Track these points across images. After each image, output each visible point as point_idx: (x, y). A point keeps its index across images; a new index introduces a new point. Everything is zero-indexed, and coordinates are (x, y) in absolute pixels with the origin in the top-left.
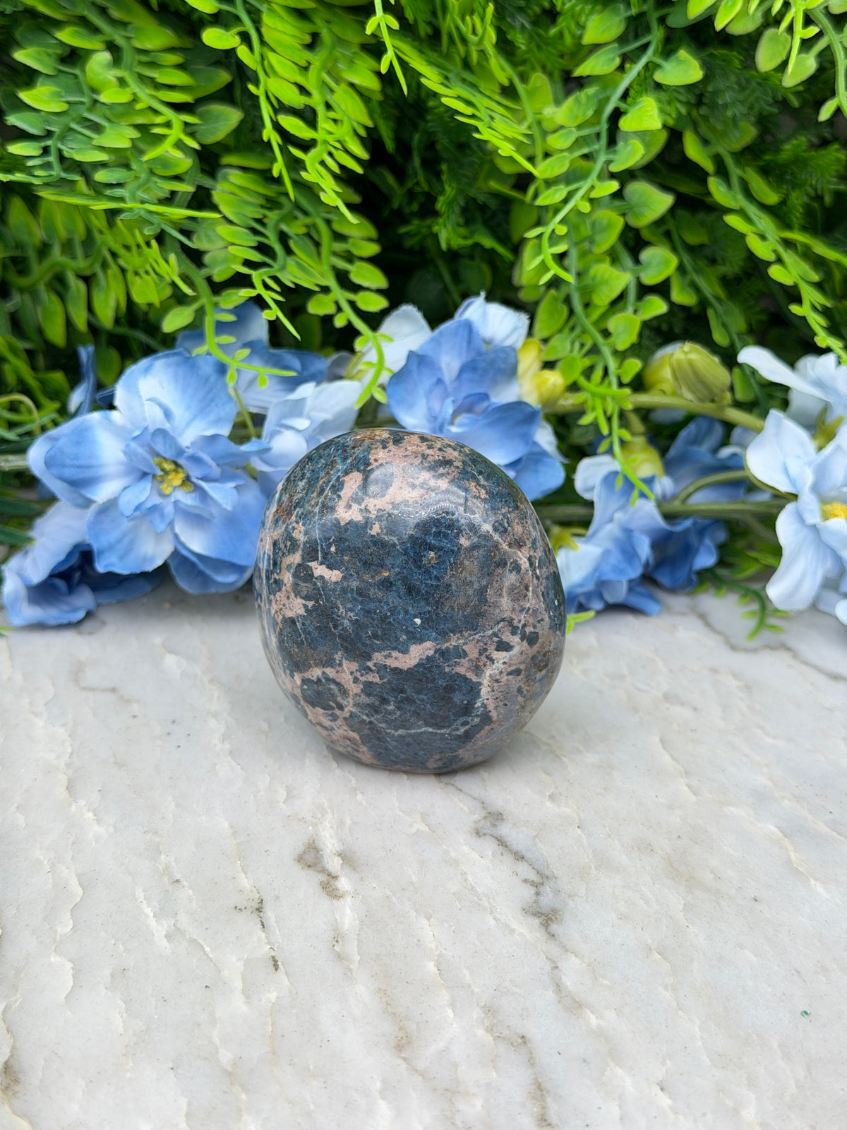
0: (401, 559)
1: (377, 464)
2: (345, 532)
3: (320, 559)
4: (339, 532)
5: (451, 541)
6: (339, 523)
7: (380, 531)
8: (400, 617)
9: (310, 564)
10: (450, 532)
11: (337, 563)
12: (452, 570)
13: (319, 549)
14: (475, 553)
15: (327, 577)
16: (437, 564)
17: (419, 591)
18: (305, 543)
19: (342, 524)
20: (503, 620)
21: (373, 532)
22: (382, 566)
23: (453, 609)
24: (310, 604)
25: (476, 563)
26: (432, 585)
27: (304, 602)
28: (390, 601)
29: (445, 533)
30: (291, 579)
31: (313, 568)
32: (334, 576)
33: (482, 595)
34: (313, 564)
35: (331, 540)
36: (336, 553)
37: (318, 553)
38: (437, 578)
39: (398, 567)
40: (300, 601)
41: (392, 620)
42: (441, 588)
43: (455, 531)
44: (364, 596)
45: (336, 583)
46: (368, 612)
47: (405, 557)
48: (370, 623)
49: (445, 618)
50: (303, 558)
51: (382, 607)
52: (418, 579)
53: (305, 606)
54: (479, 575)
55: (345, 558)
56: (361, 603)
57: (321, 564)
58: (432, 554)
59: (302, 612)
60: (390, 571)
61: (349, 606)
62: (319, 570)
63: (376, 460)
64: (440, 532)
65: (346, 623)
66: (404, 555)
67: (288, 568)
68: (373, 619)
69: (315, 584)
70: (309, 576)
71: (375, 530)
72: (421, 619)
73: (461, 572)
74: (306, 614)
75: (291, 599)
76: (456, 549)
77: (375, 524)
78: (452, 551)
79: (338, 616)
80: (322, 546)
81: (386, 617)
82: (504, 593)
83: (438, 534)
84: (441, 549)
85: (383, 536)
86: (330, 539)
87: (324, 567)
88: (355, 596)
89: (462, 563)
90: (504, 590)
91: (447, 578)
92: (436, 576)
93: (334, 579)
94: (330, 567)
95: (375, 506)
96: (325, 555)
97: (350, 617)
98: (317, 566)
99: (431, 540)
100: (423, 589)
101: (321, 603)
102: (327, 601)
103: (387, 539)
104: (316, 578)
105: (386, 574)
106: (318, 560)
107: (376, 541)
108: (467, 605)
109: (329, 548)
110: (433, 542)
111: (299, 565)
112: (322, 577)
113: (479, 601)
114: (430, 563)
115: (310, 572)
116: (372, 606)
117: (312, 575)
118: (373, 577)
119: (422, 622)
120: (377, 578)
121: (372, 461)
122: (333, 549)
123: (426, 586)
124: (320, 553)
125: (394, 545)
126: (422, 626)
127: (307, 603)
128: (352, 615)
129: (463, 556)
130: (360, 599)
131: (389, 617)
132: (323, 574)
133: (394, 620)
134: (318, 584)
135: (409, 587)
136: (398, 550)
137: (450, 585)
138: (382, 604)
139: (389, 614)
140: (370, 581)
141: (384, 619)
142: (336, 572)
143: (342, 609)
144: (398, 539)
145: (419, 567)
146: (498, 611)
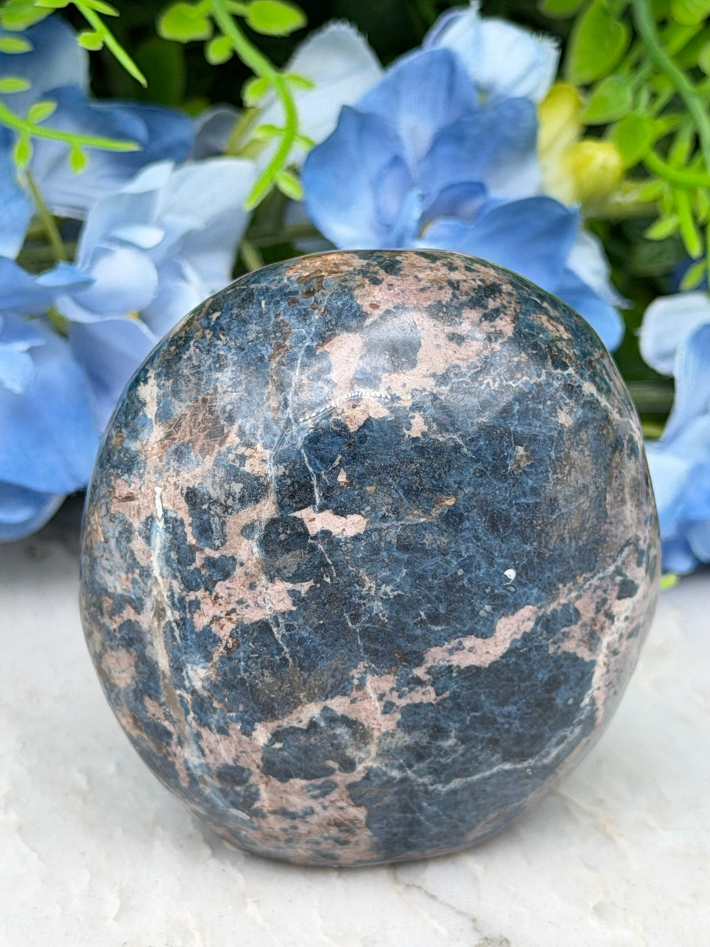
0: (472, 471)
1: (377, 313)
2: (361, 442)
3: (318, 501)
4: (350, 445)
5: (546, 421)
6: (345, 428)
7: (425, 428)
8: (481, 573)
9: (297, 514)
10: (541, 407)
11: (353, 501)
12: (555, 473)
13: (314, 482)
14: (583, 435)
15: (335, 531)
16: (531, 466)
17: (508, 520)
18: (280, 480)
19: (353, 428)
20: (628, 543)
21: (415, 433)
22: (441, 489)
23: (562, 540)
24: (304, 588)
25: (587, 453)
26: (528, 505)
27: (290, 586)
28: (463, 547)
29: (534, 410)
30: (256, 550)
31: (306, 521)
32: (350, 526)
33: (600, 506)
34: (304, 514)
35: (337, 463)
36: (350, 484)
37: (312, 491)
38: (535, 491)
39: (469, 484)
40: (281, 586)
41: (465, 581)
42: (544, 507)
43: (549, 403)
44: (415, 550)
45: (356, 538)
46: (421, 577)
47: (479, 466)
48: (425, 596)
49: (552, 561)
50: (281, 505)
51: (448, 562)
52: (505, 499)
53: (292, 593)
54: (594, 472)
55: (368, 489)
56: (409, 563)
57: (321, 509)
58: (520, 450)
59: (287, 605)
60: (455, 495)
61: (384, 573)
62: (318, 521)
63: (374, 306)
64: (527, 409)
65: (377, 606)
66: (477, 461)
67: (247, 530)
68: (431, 588)
69: (313, 548)
70: (300, 535)
71: (418, 426)
72: (516, 569)
73: (569, 473)
74: (294, 609)
75: (259, 588)
76: (555, 434)
77: (413, 417)
78: (551, 438)
79: (361, 597)
80: (319, 476)
81: (456, 578)
82: (627, 496)
83: (523, 414)
84: (534, 439)
85: (433, 436)
86: (332, 461)
87: (328, 514)
88: (396, 554)
89: (568, 457)
90: (627, 490)
91: (549, 486)
92: (532, 488)
93: (351, 532)
94: (341, 511)
95: (404, 385)
96: (328, 492)
97: (386, 594)
98: (313, 515)
99: (515, 426)
100: (515, 515)
101: (328, 580)
102: (340, 574)
103: (441, 439)
104: (315, 538)
105: (450, 502)
106: (314, 503)
107: (423, 448)
108: (583, 529)
109: (335, 477)
110: (519, 429)
111: (273, 522)
112: (326, 534)
113: (598, 517)
114: (519, 467)
115: (300, 530)
116: (429, 564)
117: (305, 534)
118: (426, 512)
119: (518, 574)
120: (435, 512)
121: (366, 308)
122: (342, 478)
123: (518, 510)
124: (316, 490)
125: (457, 448)
126: (518, 581)
127: (298, 587)
128: (388, 589)
129: (568, 443)
130: (406, 556)
131: (461, 578)
132: (327, 528)
133: (470, 580)
134: (320, 546)
135: (492, 517)
136: (465, 455)
137: (556, 500)
138: (448, 558)
139: (460, 572)
140: (422, 520)
141: (450, 585)
142: (355, 518)
143: (369, 584)
144: (462, 436)
145: (504, 478)
146: (621, 528)
